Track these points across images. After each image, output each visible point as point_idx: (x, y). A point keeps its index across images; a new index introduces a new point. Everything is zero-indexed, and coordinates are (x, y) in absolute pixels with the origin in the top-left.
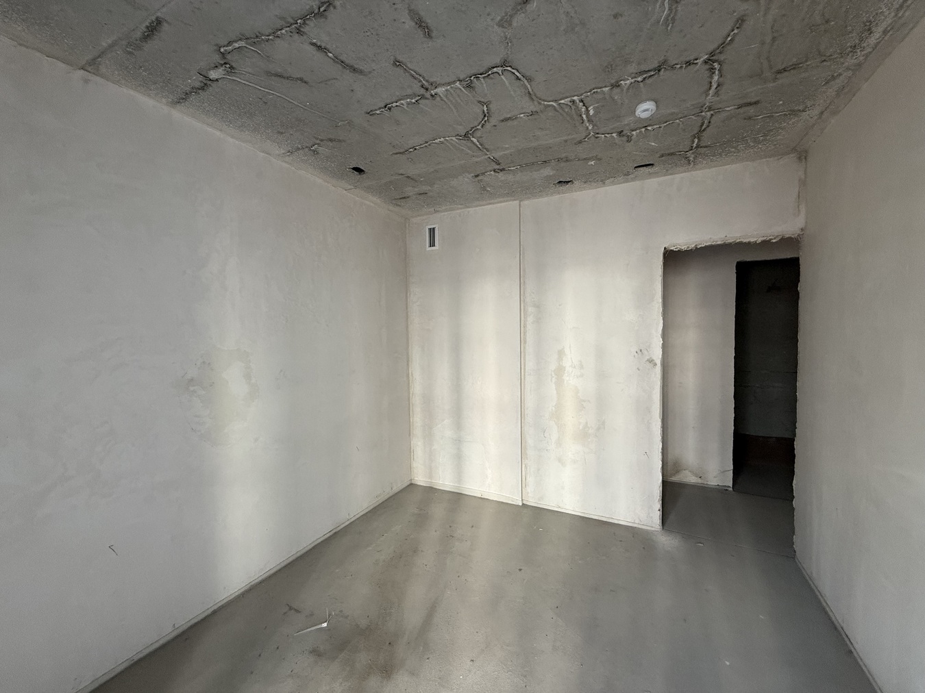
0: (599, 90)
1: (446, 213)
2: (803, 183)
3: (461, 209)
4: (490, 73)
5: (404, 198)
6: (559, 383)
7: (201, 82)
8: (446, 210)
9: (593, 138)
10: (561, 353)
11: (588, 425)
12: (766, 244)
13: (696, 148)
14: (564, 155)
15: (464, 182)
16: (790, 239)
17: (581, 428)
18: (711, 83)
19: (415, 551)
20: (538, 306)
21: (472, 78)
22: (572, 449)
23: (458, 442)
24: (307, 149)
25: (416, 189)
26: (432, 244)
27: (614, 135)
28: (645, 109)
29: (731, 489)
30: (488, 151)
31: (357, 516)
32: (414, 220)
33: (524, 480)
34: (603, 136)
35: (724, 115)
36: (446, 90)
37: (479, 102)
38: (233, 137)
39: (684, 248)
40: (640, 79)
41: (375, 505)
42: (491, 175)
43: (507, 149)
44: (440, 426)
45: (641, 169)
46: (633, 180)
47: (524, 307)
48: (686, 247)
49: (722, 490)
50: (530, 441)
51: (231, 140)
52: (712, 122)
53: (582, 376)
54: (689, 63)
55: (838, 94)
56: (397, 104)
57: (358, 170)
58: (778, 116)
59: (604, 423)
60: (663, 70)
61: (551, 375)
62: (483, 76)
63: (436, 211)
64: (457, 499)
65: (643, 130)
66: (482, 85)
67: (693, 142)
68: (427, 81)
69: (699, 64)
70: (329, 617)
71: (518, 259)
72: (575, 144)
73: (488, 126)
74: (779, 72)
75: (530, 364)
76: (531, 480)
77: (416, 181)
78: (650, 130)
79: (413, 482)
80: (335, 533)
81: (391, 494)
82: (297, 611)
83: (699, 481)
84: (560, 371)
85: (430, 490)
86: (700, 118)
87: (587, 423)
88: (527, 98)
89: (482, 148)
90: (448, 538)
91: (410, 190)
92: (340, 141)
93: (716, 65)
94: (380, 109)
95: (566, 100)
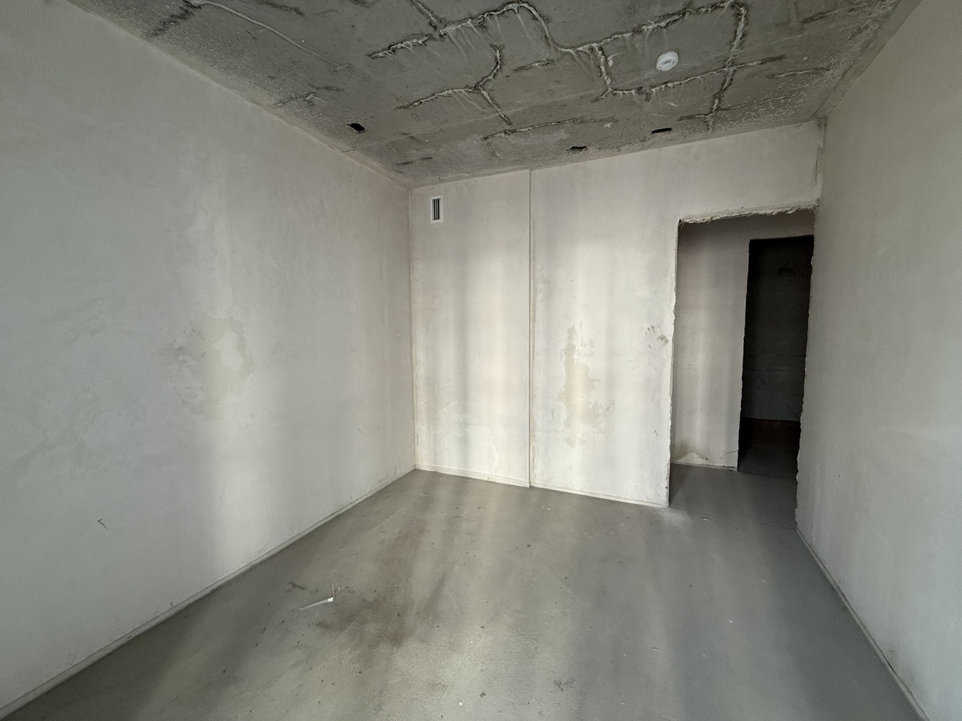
0: (620, 36)
1: (452, 183)
2: (821, 151)
3: (469, 178)
4: (505, 9)
5: (407, 163)
6: (569, 363)
7: (182, 8)
8: (451, 180)
9: (611, 95)
10: (571, 332)
11: (598, 405)
12: (781, 217)
13: (716, 110)
14: (579, 115)
15: (472, 146)
16: (806, 210)
17: (591, 406)
18: (736, 31)
19: (422, 531)
20: (548, 282)
21: (485, 16)
22: (580, 429)
23: (464, 425)
24: (300, 100)
25: (420, 154)
26: (437, 217)
27: (633, 92)
28: (667, 61)
29: (736, 470)
30: (499, 107)
31: (360, 500)
32: (417, 190)
33: (531, 462)
34: (621, 92)
35: (746, 71)
36: (457, 30)
37: (492, 46)
38: (218, 81)
39: (699, 220)
40: (663, 24)
41: (379, 489)
42: (501, 137)
43: (519, 105)
44: (445, 409)
45: (659, 134)
46: (649, 147)
47: (534, 284)
48: (702, 219)
49: (728, 471)
50: (539, 423)
51: (215, 85)
52: (734, 80)
53: (592, 354)
54: (715, 7)
55: (863, 49)
56: (403, 45)
57: (358, 127)
58: (801, 75)
59: (613, 403)
60: (688, 14)
61: (561, 354)
62: (497, 13)
63: (441, 181)
64: (463, 483)
65: (663, 86)
66: (496, 24)
67: (713, 103)
68: (436, 17)
69: (725, 8)
70: (335, 592)
71: (528, 232)
72: (592, 102)
73: (500, 75)
74: (806, 21)
75: (540, 343)
76: (539, 462)
77: (420, 142)
78: (670, 87)
79: (417, 467)
80: (338, 516)
81: (394, 479)
82: (302, 588)
83: (705, 462)
84: (570, 350)
85: (435, 475)
86: (722, 75)
87: (596, 403)
88: (543, 44)
89: (493, 104)
90: (454, 519)
91: (414, 154)
92: (338, 90)
93: (743, 10)
94: (383, 50)
95: (585, 47)
